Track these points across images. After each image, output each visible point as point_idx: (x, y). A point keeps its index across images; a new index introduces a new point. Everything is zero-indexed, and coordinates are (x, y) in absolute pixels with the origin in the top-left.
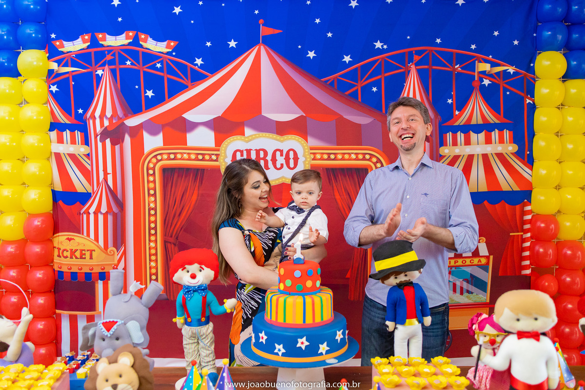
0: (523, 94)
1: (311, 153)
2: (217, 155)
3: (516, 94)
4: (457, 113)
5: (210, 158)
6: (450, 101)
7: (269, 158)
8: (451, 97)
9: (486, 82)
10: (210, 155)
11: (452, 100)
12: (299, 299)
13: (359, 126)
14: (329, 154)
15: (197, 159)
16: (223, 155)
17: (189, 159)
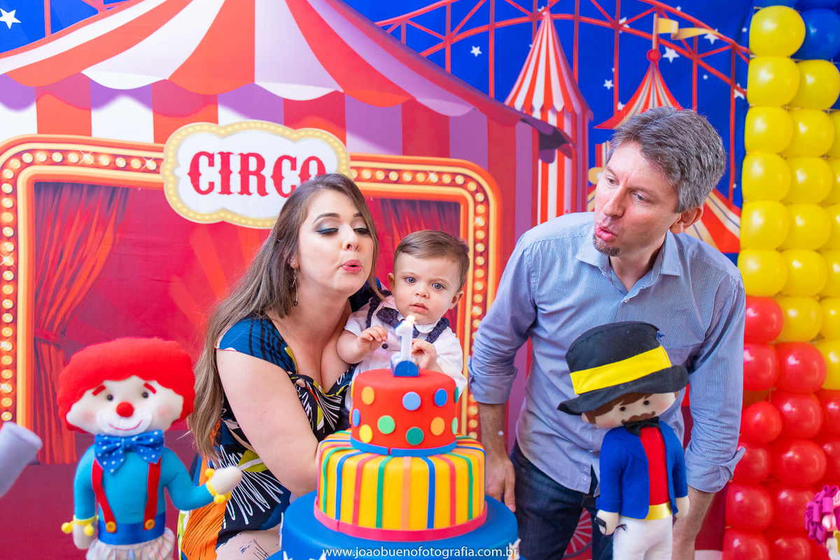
0: (728, 80)
1: (352, 168)
2: (158, 161)
3: (717, 78)
4: (620, 106)
5: (143, 165)
6: (608, 84)
7: (268, 172)
8: (610, 77)
9: (671, 54)
10: (143, 160)
11: (613, 83)
12: (419, 466)
13: (445, 119)
14: (387, 171)
15: (113, 167)
16: (171, 160)
17: (96, 165)
